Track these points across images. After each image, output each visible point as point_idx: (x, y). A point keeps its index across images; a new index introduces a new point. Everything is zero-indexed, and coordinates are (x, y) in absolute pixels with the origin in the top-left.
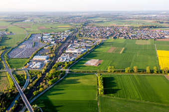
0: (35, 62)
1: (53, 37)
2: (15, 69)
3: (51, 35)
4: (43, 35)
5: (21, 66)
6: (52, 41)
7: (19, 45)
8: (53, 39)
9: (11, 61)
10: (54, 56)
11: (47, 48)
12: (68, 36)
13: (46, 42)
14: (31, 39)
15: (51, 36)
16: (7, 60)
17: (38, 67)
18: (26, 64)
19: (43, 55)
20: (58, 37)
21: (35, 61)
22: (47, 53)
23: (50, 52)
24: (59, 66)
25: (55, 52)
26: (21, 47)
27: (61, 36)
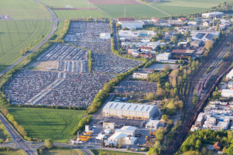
0: (112, 125)
1: (160, 37)
2: (47, 143)
3: (147, 26)
4: (116, 28)
5: (63, 136)
6: (159, 49)
7: (34, 60)
8: (162, 44)
9: (23, 114)
10: (178, 108)
11: (144, 76)
12: (217, 33)
13: (135, 53)
14: (71, 37)
15: (152, 33)
16: (10, 111)
17: (128, 141)
18: (82, 129)
19: (133, 99)
20: (180, 37)
21: (111, 119)
22: (149, 95)
23: (159, 91)
24: (204, 143)
25: (178, 93)
26: (44, 66)
27: (189, 35)
